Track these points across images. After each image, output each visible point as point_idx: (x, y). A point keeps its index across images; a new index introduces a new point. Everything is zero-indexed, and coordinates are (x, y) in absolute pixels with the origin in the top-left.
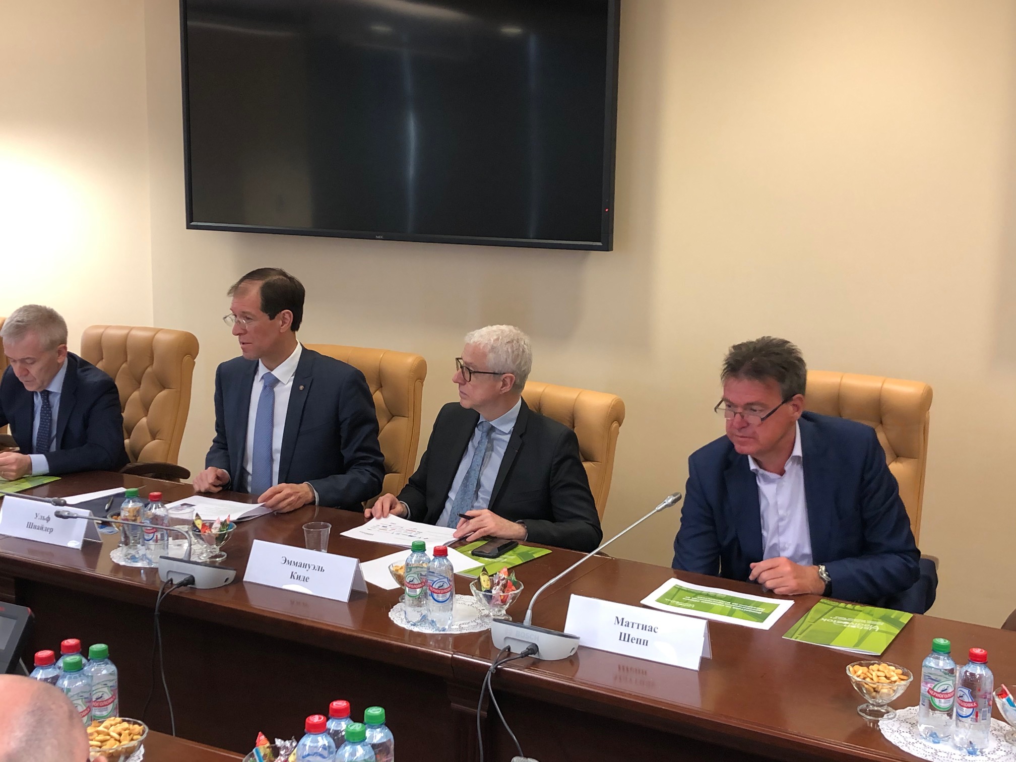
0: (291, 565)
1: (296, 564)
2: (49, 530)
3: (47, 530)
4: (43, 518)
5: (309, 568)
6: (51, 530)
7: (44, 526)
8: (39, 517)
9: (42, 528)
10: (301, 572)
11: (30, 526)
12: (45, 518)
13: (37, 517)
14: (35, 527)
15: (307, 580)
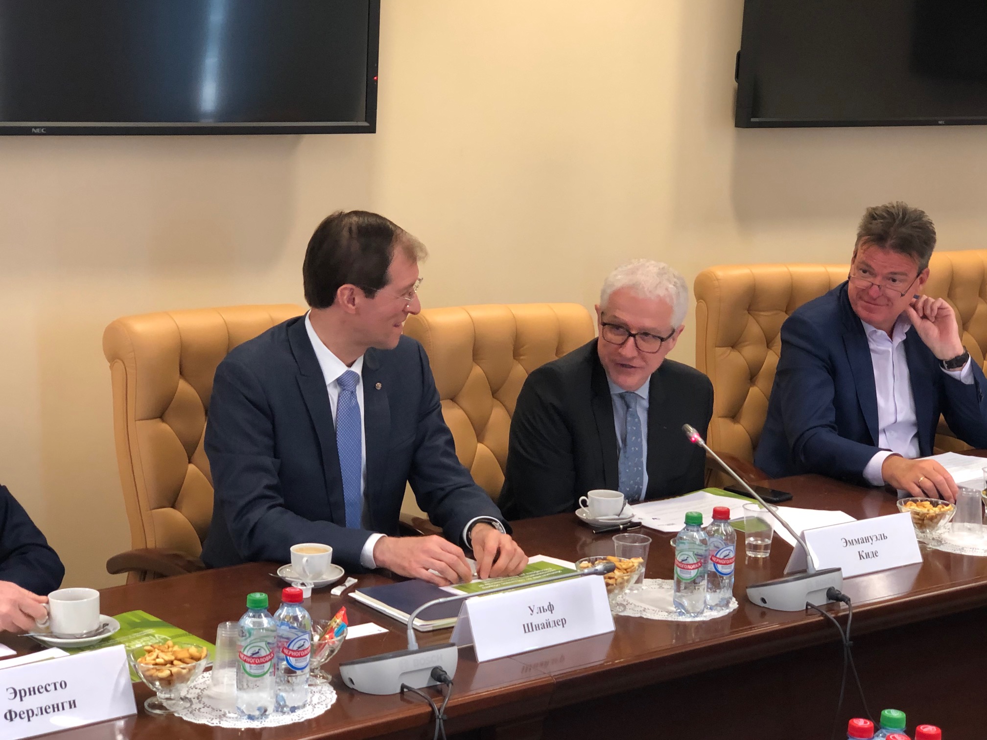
0: (853, 544)
1: (858, 541)
2: (560, 623)
3: (556, 623)
4: (542, 610)
5: (872, 540)
6: (563, 622)
7: (550, 620)
8: (536, 611)
9: (548, 625)
10: (866, 548)
11: (528, 628)
12: (546, 607)
13: (532, 611)
14: (538, 627)
15: (877, 555)
